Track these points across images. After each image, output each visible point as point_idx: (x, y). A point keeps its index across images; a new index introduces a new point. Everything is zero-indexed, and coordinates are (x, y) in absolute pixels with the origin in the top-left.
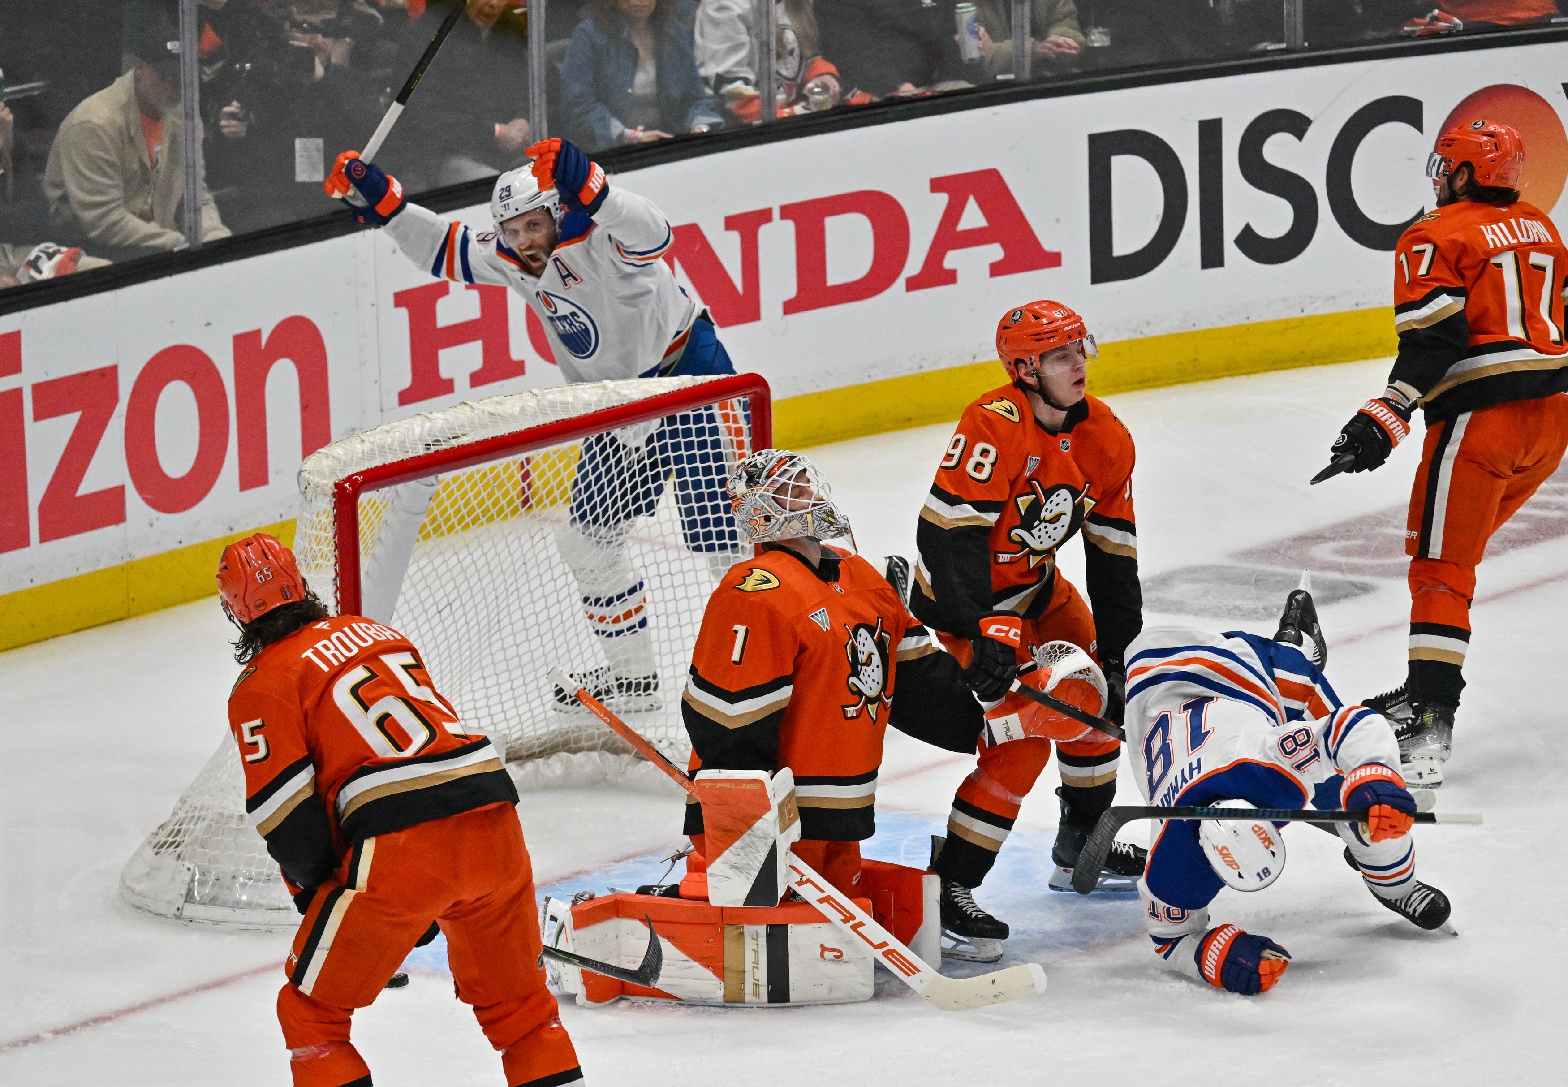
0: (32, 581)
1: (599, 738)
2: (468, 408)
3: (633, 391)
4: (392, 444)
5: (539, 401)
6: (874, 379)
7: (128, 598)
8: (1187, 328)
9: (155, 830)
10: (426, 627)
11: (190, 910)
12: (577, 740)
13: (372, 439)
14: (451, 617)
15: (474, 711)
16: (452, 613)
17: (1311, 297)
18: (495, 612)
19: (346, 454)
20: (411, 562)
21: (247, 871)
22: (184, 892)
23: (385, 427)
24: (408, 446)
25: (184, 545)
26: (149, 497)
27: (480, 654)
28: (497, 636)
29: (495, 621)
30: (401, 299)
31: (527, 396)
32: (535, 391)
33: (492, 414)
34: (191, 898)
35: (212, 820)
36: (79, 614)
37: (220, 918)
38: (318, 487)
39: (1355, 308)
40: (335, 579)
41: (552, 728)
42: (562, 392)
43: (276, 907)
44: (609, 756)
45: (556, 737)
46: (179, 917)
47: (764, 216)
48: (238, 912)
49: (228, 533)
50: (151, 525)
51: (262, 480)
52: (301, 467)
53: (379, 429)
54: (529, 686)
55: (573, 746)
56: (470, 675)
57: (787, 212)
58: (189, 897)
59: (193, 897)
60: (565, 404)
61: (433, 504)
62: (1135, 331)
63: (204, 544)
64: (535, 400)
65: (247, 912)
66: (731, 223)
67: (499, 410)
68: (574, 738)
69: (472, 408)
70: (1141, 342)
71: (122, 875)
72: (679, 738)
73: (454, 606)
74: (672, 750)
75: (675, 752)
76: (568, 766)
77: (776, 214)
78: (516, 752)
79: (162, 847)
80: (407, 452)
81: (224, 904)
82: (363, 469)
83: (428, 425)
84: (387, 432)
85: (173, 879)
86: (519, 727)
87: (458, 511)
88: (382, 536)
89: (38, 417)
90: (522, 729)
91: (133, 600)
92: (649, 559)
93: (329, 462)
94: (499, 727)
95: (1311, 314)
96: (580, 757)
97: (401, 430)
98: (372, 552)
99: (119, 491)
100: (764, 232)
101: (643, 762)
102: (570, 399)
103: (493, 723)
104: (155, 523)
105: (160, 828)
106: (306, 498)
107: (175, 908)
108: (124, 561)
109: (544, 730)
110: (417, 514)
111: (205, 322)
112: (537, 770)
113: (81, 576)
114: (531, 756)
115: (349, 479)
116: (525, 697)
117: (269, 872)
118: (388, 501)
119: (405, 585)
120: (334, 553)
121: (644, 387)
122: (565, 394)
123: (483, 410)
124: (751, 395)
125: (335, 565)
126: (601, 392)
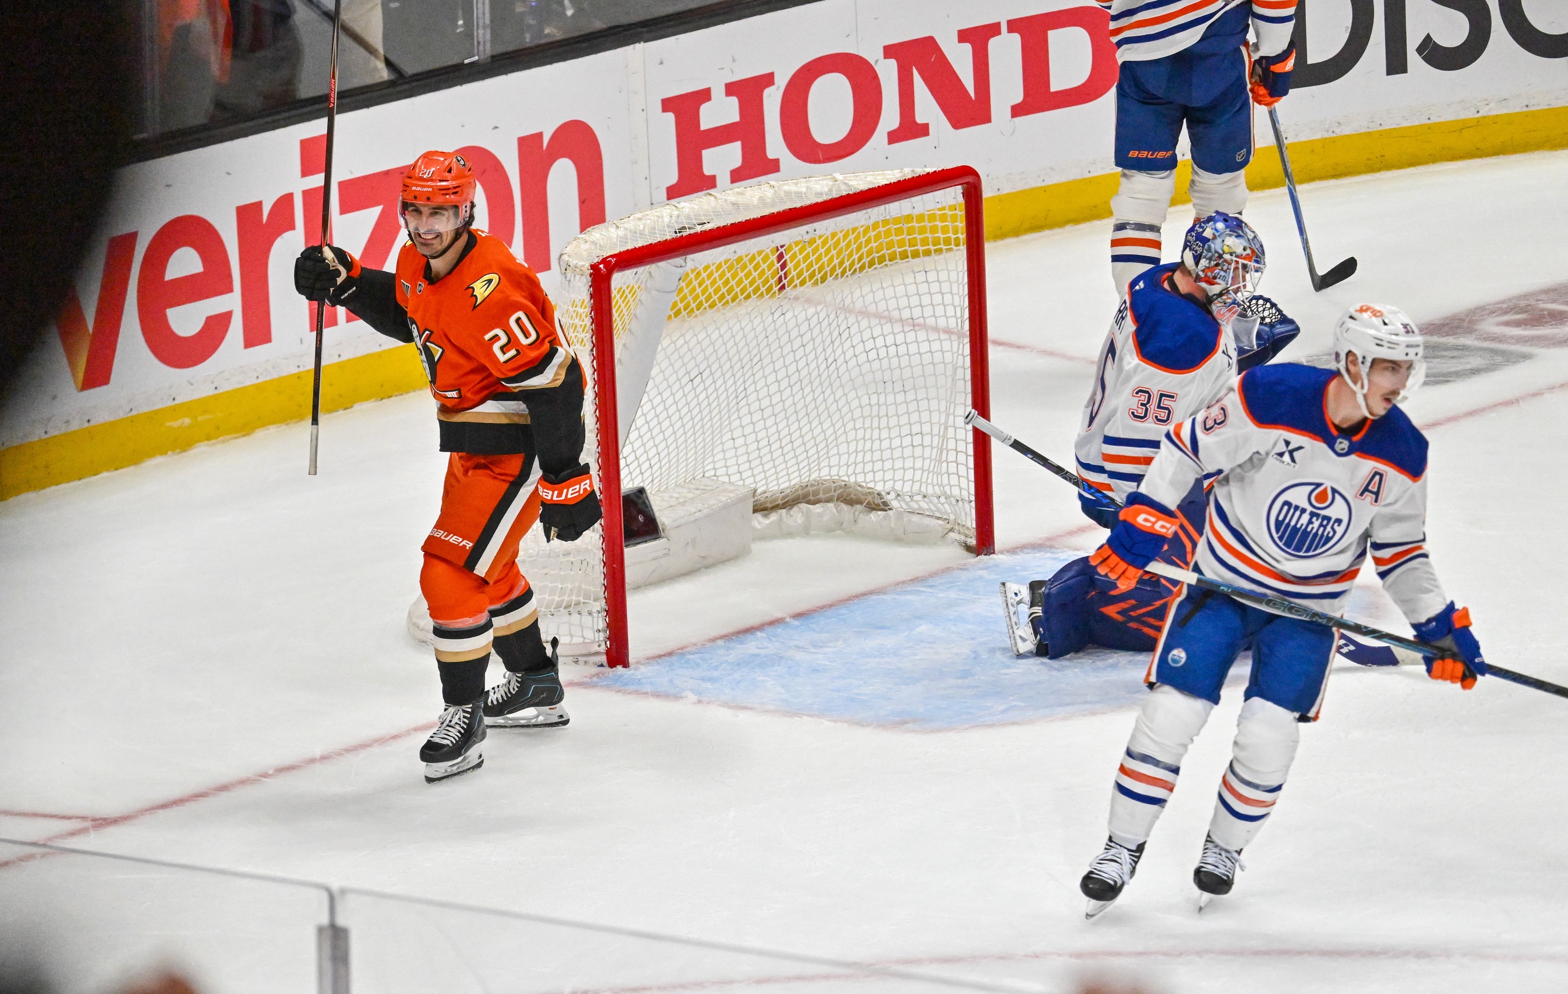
0: (339, 356)
1: (835, 491)
2: (712, 198)
3: (860, 182)
4: (644, 231)
5: (776, 192)
6: (1093, 174)
8: (1375, 127)
10: (680, 393)
12: (816, 493)
13: (626, 225)
14: (702, 384)
15: (725, 469)
16: (703, 381)
17: (1486, 100)
18: (741, 380)
19: (602, 239)
20: (664, 335)
23: (639, 215)
24: (658, 232)
27: (729, 417)
28: (743, 402)
29: (742, 388)
30: (668, 105)
31: (765, 187)
32: (772, 183)
33: (734, 205)
36: (382, 386)
38: (576, 268)
39: (1525, 109)
40: (592, 350)
41: (793, 483)
42: (796, 184)
44: (845, 507)
45: (797, 490)
47: (993, 29)
52: (563, 250)
53: (631, 218)
54: (773, 446)
55: (811, 498)
56: (721, 437)
57: (1014, 26)
60: (799, 194)
61: (683, 284)
62: (1328, 131)
64: (772, 191)
66: (964, 36)
67: (740, 200)
68: (813, 491)
69: (716, 198)
70: (1333, 140)
71: (410, 613)
72: (905, 490)
73: (705, 375)
74: (899, 501)
75: (902, 503)
76: (808, 515)
77: (1004, 28)
78: (761, 504)
80: (656, 237)
82: (616, 252)
83: (676, 213)
84: (640, 219)
86: (764, 482)
87: (706, 289)
88: (638, 312)
89: (344, 211)
90: (767, 484)
92: (877, 331)
93: (589, 246)
94: (747, 482)
95: (1485, 114)
96: (817, 509)
97: (652, 218)
100: (994, 44)
101: (874, 512)
102: (804, 190)
103: (742, 479)
106: (566, 277)
109: (787, 485)
110: (668, 292)
111: (493, 126)
112: (780, 520)
113: (384, 351)
114: (775, 508)
115: (604, 261)
116: (769, 455)
118: (641, 281)
119: (660, 356)
120: (591, 327)
121: (870, 178)
122: (799, 185)
123: (726, 200)
124: (965, 185)
125: (592, 338)
126: (831, 183)
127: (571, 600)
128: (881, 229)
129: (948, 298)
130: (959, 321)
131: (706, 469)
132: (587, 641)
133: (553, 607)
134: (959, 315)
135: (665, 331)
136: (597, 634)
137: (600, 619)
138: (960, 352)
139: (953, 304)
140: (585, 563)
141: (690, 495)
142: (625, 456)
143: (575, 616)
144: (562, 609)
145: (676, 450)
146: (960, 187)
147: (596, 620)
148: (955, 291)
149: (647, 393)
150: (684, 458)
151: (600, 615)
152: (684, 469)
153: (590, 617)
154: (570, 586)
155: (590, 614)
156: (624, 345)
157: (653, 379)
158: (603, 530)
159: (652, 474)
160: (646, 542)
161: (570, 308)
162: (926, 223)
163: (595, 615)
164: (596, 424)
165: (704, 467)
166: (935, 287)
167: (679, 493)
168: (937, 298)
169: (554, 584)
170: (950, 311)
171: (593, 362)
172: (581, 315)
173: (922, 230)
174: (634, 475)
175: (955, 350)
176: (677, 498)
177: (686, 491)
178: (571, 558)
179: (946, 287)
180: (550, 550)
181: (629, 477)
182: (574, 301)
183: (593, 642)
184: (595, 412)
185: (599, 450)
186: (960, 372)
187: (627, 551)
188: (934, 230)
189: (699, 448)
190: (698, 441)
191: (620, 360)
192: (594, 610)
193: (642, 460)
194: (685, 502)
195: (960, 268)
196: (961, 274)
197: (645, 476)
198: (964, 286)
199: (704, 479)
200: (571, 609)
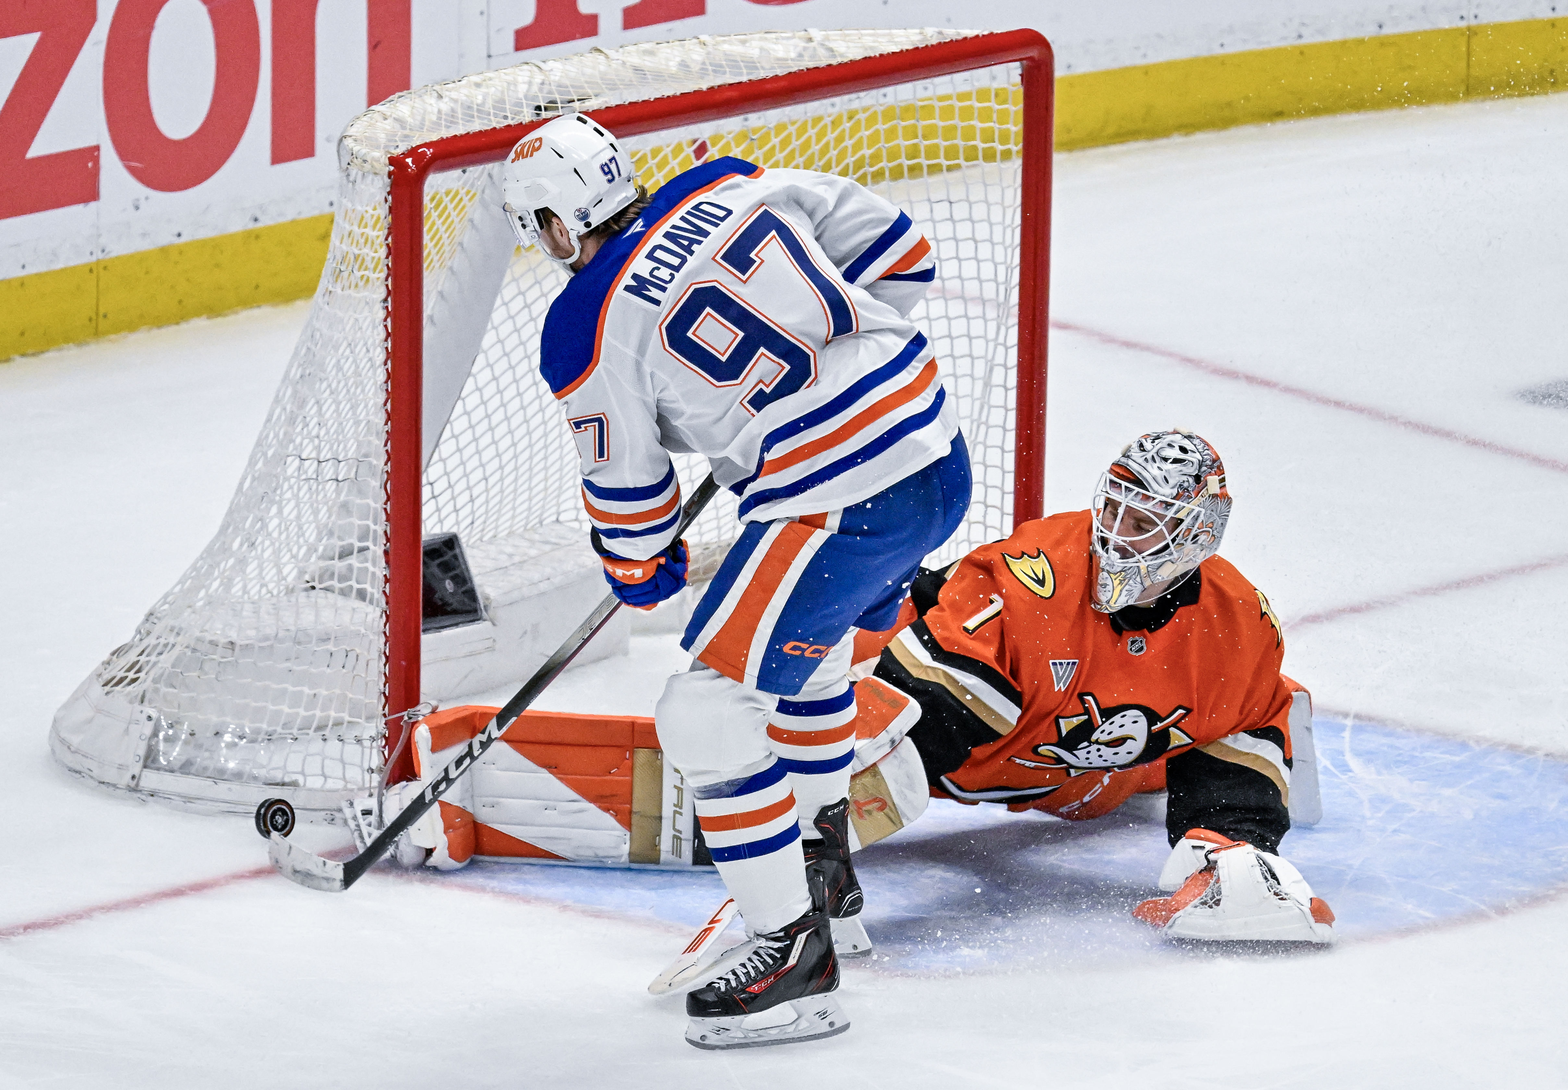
2: (601, 57)
3: (851, 46)
4: (483, 104)
5: (708, 53)
6: (1229, 50)
7: (97, 314)
9: (106, 656)
11: (150, 780)
13: (454, 95)
19: (412, 115)
21: (237, 726)
22: (142, 751)
23: (477, 78)
24: (508, 107)
25: (183, 239)
26: (133, 164)
31: (690, 44)
32: (703, 38)
33: (636, 69)
34: (153, 761)
35: (187, 647)
36: (22, 334)
37: (193, 793)
38: (365, 161)
40: (385, 300)
42: (743, 42)
43: (278, 780)
46: (135, 789)
48: (223, 786)
49: (251, 225)
50: (137, 208)
51: (307, 150)
52: (345, 130)
53: (464, 82)
58: (150, 760)
59: (155, 760)
63: (212, 240)
65: (235, 786)
67: (647, 63)
69: (607, 56)
71: (55, 721)
79: (117, 684)
80: (506, 117)
81: (202, 773)
82: (435, 137)
83: (538, 78)
84: (478, 85)
85: (127, 731)
88: (466, 240)
91: (105, 316)
93: (388, 125)
97: (498, 84)
98: (449, 264)
99: (92, 153)
104: (143, 204)
105: (113, 654)
106: (348, 175)
107: (129, 776)
108: (94, 258)
113: (30, 277)
115: (412, 152)
117: (271, 729)
118: (477, 189)
119: (498, 315)
120: (386, 261)
121: (868, 41)
122: (748, 44)
123: (624, 63)
124: (1025, 62)
125: (387, 280)
126: (803, 44)
127: (328, 718)
128: (880, 126)
129: (985, 251)
130: (1002, 289)
131: (562, 508)
132: (349, 786)
133: (296, 726)
134: (1001, 278)
135: (508, 272)
136: (367, 776)
137: (375, 751)
138: (1001, 339)
139: (993, 260)
140: (352, 656)
141: (533, 552)
142: (431, 480)
143: (334, 746)
144: (311, 732)
145: (514, 473)
146: (1018, 64)
147: (367, 751)
148: (997, 238)
149: (474, 376)
150: (526, 486)
151: (374, 744)
152: (526, 505)
153: (358, 747)
154: (324, 692)
155: (359, 741)
156: (441, 294)
157: (485, 352)
158: (387, 603)
159: (473, 512)
160: (457, 625)
161: (355, 228)
162: (956, 121)
163: (367, 743)
164: (386, 424)
165: (558, 505)
166: (964, 231)
167: (514, 546)
168: (967, 249)
169: (299, 688)
170: (987, 270)
171: (385, 320)
172: (373, 243)
173: (949, 133)
174: (444, 513)
175: (991, 335)
176: (511, 556)
177: (526, 544)
178: (330, 647)
179: (982, 231)
180: (298, 630)
181: (435, 518)
182: (362, 217)
183: (362, 789)
184: (385, 404)
185: (388, 468)
186: (998, 376)
187: (426, 639)
188: (969, 134)
189: (551, 471)
190: (551, 460)
191: (431, 318)
192: (366, 736)
193: (458, 488)
194: (524, 562)
195: (1008, 200)
196: (1009, 212)
197: (462, 514)
198: (1013, 232)
199: (557, 527)
200: (327, 732)
